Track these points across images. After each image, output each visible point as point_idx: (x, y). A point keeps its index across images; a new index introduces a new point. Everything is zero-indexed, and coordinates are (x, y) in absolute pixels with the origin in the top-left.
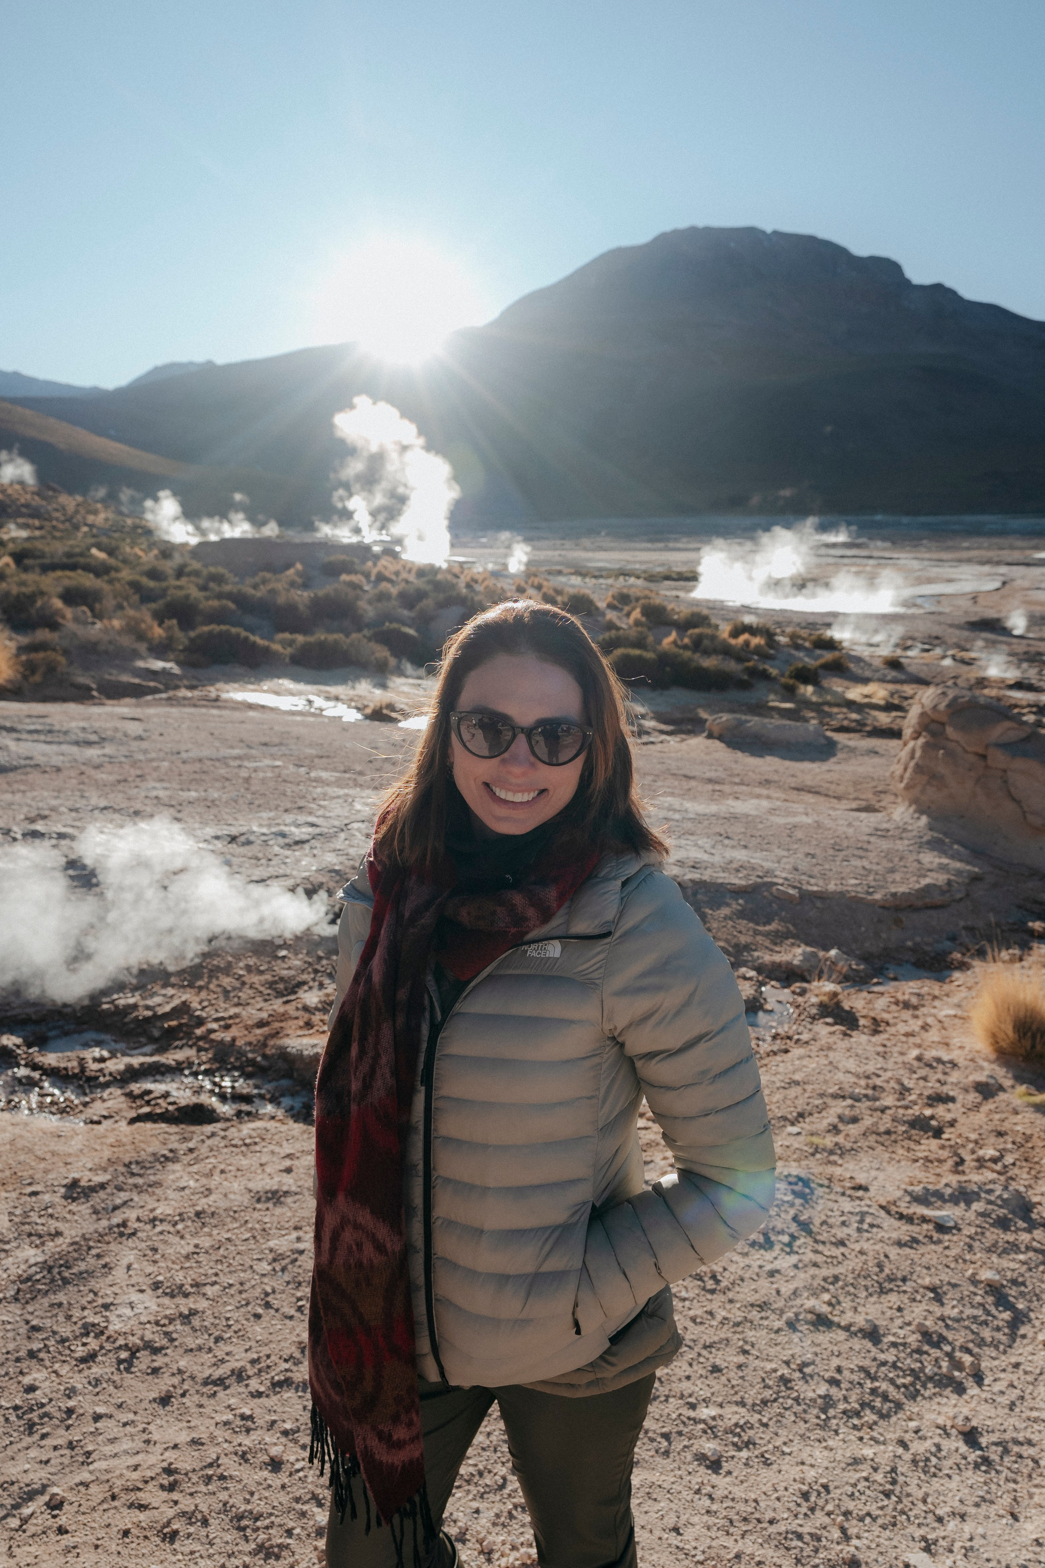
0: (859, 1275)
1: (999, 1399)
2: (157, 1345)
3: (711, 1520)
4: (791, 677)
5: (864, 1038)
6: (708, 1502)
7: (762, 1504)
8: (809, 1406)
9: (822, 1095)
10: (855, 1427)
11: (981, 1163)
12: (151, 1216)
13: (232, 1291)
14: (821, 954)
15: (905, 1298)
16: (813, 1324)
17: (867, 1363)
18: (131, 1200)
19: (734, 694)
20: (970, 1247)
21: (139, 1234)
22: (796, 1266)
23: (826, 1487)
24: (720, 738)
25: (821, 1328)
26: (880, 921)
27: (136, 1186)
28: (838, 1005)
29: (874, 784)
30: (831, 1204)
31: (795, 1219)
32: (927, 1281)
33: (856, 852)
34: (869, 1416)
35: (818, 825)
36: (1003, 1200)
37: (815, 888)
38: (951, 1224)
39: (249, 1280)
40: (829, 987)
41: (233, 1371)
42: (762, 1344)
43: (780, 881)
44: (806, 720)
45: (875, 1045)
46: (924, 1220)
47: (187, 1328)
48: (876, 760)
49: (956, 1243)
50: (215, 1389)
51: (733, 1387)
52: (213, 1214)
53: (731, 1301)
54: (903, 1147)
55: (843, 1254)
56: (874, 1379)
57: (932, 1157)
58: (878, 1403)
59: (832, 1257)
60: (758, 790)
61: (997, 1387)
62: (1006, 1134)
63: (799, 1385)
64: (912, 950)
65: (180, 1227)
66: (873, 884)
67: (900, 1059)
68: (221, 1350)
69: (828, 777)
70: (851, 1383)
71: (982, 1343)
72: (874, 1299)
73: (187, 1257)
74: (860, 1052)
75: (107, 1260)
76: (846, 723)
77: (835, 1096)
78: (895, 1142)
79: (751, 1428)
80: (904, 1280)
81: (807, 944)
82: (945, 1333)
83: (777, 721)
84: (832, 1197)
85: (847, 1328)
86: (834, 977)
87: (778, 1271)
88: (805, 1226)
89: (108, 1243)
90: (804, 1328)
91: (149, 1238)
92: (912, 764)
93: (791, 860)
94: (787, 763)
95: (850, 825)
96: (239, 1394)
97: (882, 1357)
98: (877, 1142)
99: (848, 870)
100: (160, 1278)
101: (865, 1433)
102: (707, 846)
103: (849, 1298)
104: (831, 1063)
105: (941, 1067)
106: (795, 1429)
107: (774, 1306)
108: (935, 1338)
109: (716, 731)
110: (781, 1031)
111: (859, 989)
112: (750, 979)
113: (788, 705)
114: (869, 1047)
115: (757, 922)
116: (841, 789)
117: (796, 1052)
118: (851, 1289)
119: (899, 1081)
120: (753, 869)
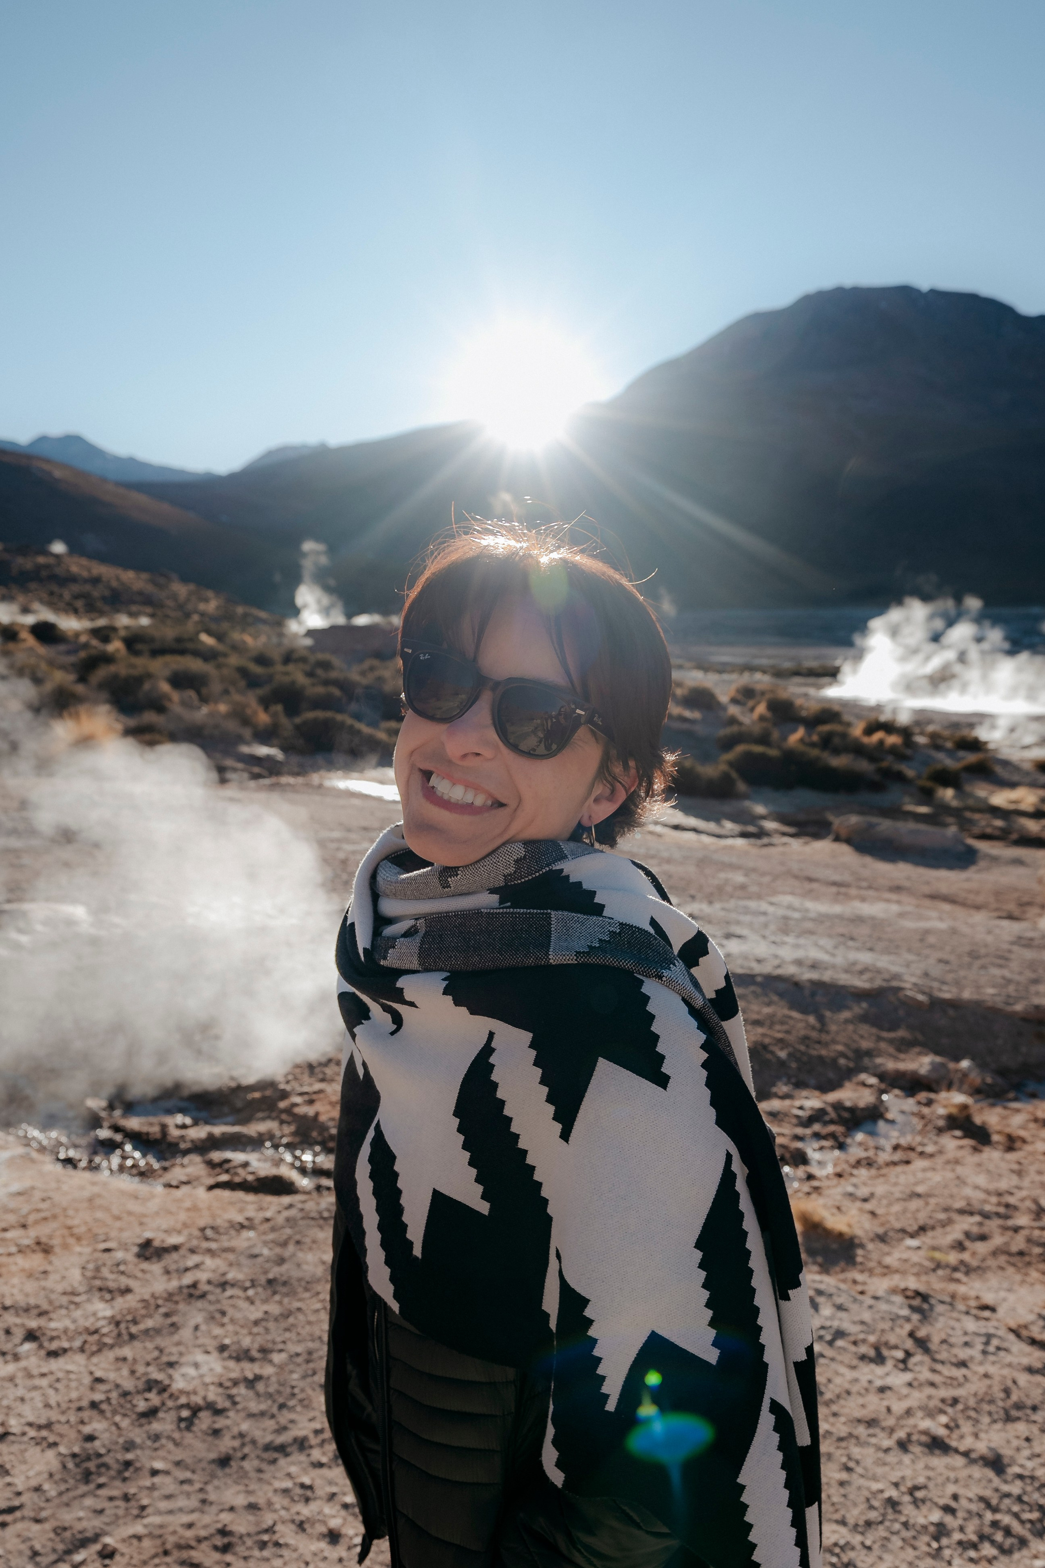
0: (982, 1400)
2: (220, 1406)
4: (928, 779)
5: (996, 1155)
8: (918, 1532)
9: (946, 1210)
10: (971, 1560)
12: (223, 1279)
13: (299, 1360)
14: (952, 1065)
15: (1035, 1429)
16: (928, 1446)
17: (988, 1493)
18: (202, 1263)
19: (865, 796)
21: (210, 1297)
22: (910, 1385)
24: (848, 841)
25: (937, 1452)
26: (1019, 1034)
27: (209, 1251)
28: (968, 1119)
29: (1018, 895)
30: (952, 1323)
31: (911, 1335)
33: (995, 961)
34: (988, 1550)
35: (954, 931)
37: (947, 996)
39: (317, 1350)
40: (959, 1098)
41: (295, 1440)
42: (868, 1462)
43: (908, 986)
44: (945, 825)
45: (1008, 1162)
47: (251, 1393)
48: (1021, 870)
50: (276, 1455)
51: (833, 1504)
52: (285, 1283)
53: (835, 1415)
54: (1037, 1270)
55: (964, 1376)
56: (995, 1510)
58: (999, 1537)
59: (951, 1378)
60: (887, 896)
63: (908, 1510)
65: (251, 1292)
66: (1013, 994)
68: (284, 1417)
69: (967, 885)
70: (969, 1512)
72: (998, 1426)
73: (256, 1323)
74: (991, 1167)
75: (174, 1319)
76: (989, 830)
77: (962, 1212)
78: (1029, 1264)
79: (853, 1548)
80: (1034, 1408)
81: (937, 1053)
83: (911, 825)
84: (955, 1315)
85: (966, 1454)
86: (965, 1087)
87: (890, 1388)
88: (922, 1344)
89: (177, 1303)
90: (916, 1449)
91: (218, 1301)
93: (922, 965)
94: (920, 870)
95: (989, 932)
96: (300, 1463)
97: (1005, 1488)
98: (1009, 1262)
99: (985, 979)
100: (227, 1341)
102: (829, 947)
103: (969, 1423)
104: (958, 1178)
106: (902, 1555)
107: (884, 1424)
109: (843, 833)
110: (903, 1142)
111: (993, 1105)
112: (871, 1086)
113: (923, 810)
114: (1003, 1165)
115: (881, 1028)
116: (980, 899)
117: (919, 1164)
118: (972, 1412)
119: (1036, 1202)
120: (879, 971)
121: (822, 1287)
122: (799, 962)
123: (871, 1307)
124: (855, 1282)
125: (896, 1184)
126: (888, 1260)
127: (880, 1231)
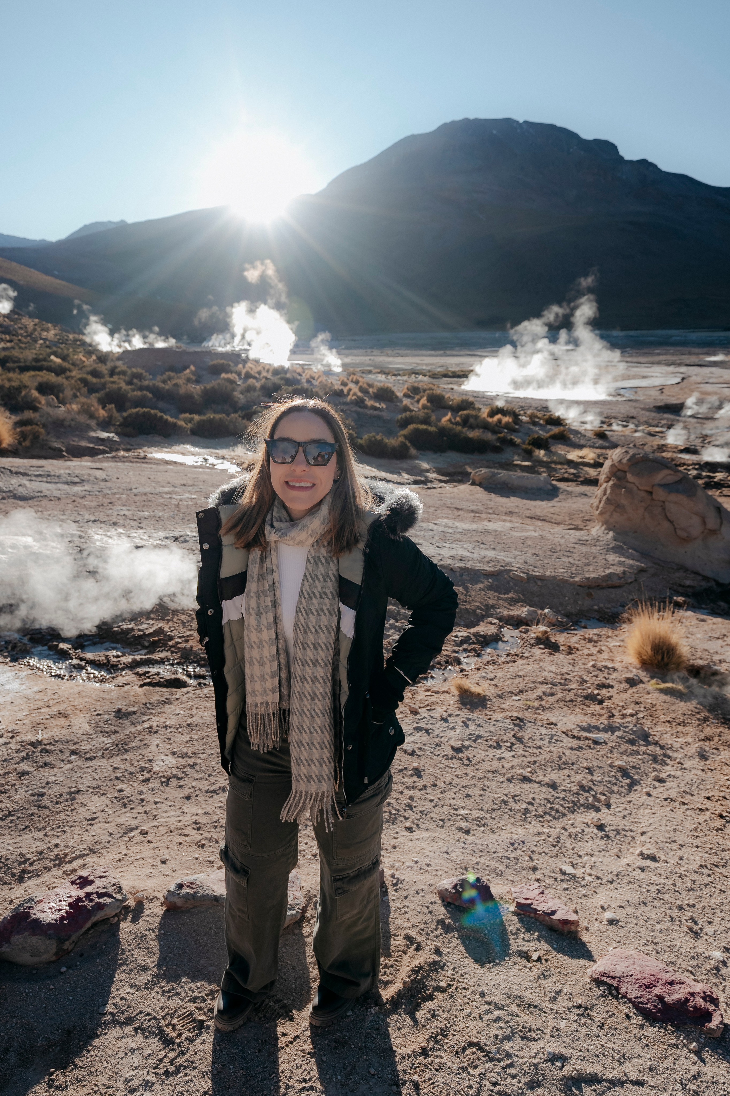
0: (548, 761)
1: (618, 814)
2: (179, 776)
3: (464, 851)
4: (529, 444)
5: (562, 656)
6: (463, 845)
7: (490, 846)
8: (517, 812)
9: (534, 682)
10: (540, 821)
11: (624, 716)
12: (164, 725)
13: (213, 756)
14: (539, 612)
15: (572, 772)
16: (521, 780)
17: (549, 797)
18: (152, 718)
19: (491, 456)
20: (611, 752)
21: (160, 732)
22: (513, 756)
23: (523, 842)
24: (480, 485)
25: (526, 782)
26: (578, 594)
27: (152, 713)
28: (548, 638)
29: (583, 515)
30: (535, 731)
31: (514, 736)
32: (585, 765)
33: (565, 554)
34: (548, 817)
35: (542, 537)
36: (633, 731)
37: (537, 574)
38: (602, 741)
40: (542, 628)
41: (220, 788)
42: (493, 787)
43: (516, 569)
44: (539, 474)
45: (568, 659)
46: (587, 738)
47: (193, 770)
48: (586, 500)
49: (604, 750)
50: (212, 794)
51: (477, 803)
52: (197, 725)
53: (477, 769)
54: (579, 708)
55: (540, 752)
56: (551, 804)
57: (595, 713)
58: (553, 813)
59: (533, 753)
60: (504, 518)
61: (618, 810)
62: (641, 703)
63: (512, 804)
64: (598, 611)
65: (180, 730)
66: (575, 572)
67: (583, 667)
68: (212, 779)
69: (552, 510)
70: (540, 804)
71: (612, 792)
72: (556, 771)
73: (187, 742)
74: (559, 662)
76: (567, 476)
77: (542, 683)
78: (575, 705)
79: (486, 819)
80: (573, 764)
81: (530, 606)
82: (592, 786)
83: (519, 473)
84: (536, 727)
85: (539, 783)
86: (546, 623)
87: (503, 758)
88: (520, 740)
89: (144, 735)
90: (516, 781)
91: (165, 734)
92: (605, 498)
93: (523, 557)
94: (525, 501)
95: (563, 538)
97: (557, 795)
98: (565, 705)
99: (559, 564)
101: (546, 824)
102: (470, 549)
103: (541, 770)
104: (541, 667)
105: (606, 670)
106: (509, 821)
107: (500, 772)
108: (587, 788)
109: (477, 480)
110: (511, 652)
111: (562, 632)
112: (495, 624)
113: (527, 463)
114: (565, 661)
115: (500, 594)
116: (560, 518)
117: (520, 662)
118: (543, 767)
119: (581, 677)
120: (499, 562)
121: (470, 717)
122: (452, 557)
123: (494, 725)
124: (486, 715)
125: (508, 672)
126: (503, 706)
127: (500, 693)
